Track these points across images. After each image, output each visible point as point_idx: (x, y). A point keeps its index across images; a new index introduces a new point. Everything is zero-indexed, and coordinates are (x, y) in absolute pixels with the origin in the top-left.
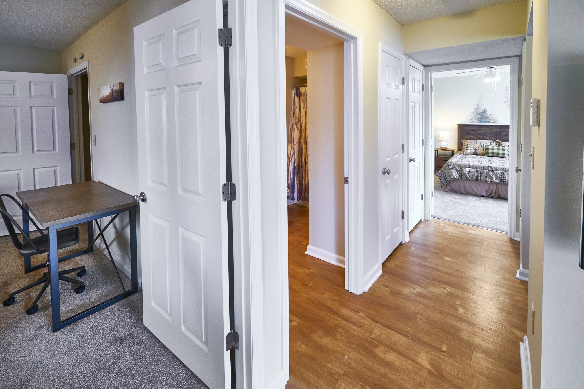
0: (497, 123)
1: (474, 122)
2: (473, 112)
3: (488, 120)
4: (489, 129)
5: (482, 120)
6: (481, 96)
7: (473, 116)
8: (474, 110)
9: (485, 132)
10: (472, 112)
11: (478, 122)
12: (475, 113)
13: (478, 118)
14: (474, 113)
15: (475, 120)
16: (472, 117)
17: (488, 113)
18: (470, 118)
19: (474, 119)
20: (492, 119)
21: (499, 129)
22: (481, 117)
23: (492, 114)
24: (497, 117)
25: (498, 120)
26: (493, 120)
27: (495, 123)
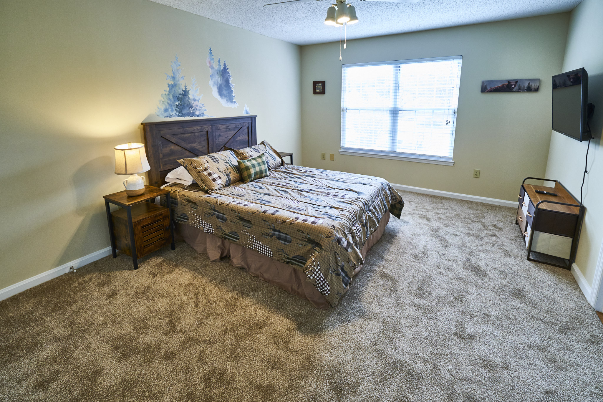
0: (205, 115)
1: (171, 116)
2: (167, 93)
3: (191, 110)
4: (199, 128)
5: (185, 111)
6: (177, 58)
7: (168, 103)
8: (168, 89)
9: (193, 134)
10: (164, 93)
11: (178, 116)
12: (171, 97)
13: (177, 106)
14: (168, 95)
15: (172, 111)
16: (166, 104)
17: (191, 96)
18: (163, 107)
19: (170, 110)
20: (197, 107)
21: (211, 126)
22: (181, 105)
23: (197, 99)
24: (203, 105)
25: (206, 110)
26: (199, 110)
27: (203, 116)
